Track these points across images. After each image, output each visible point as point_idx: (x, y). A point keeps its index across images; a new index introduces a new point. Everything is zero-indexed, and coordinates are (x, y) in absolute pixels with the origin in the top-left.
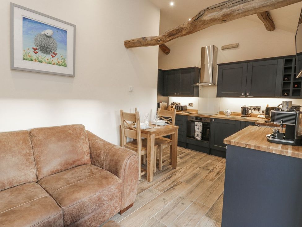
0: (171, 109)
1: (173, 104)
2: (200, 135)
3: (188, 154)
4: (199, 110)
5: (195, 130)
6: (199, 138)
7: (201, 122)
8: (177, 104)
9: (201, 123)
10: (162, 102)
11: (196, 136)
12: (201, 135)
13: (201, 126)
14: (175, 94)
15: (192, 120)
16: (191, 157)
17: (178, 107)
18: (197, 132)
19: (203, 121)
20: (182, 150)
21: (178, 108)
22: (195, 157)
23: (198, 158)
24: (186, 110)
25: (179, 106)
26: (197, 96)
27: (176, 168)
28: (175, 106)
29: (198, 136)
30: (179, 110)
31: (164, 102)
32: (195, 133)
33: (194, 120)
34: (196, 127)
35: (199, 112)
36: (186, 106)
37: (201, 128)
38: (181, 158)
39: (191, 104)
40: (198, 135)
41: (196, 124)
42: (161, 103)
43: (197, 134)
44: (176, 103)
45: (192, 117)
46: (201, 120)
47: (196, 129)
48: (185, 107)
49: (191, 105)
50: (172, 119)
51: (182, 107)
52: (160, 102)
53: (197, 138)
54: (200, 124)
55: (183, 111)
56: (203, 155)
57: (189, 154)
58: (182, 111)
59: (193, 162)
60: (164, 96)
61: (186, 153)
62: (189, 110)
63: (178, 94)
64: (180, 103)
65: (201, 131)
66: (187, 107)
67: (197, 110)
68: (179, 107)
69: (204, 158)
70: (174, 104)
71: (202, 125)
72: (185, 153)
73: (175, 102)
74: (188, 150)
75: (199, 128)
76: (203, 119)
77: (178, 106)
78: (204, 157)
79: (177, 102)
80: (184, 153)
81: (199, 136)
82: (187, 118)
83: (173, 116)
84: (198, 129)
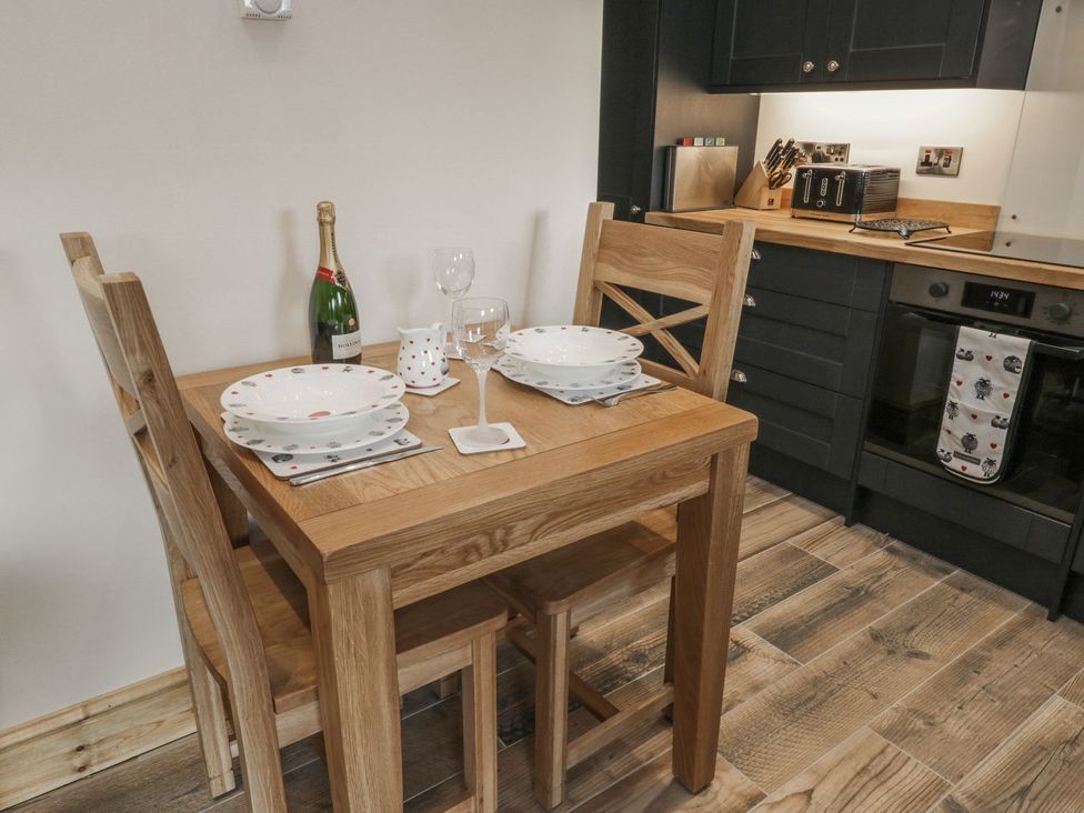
0: (767, 194)
1: (784, 154)
2: (993, 443)
3: (854, 598)
4: (1006, 212)
5: (950, 398)
6: (976, 471)
7: (1024, 332)
8: (818, 158)
9: (1020, 346)
10: (698, 141)
11: (945, 445)
12: (1001, 448)
13: (1010, 364)
14: (809, 66)
15: (930, 302)
16: (876, 637)
17: (825, 182)
18: (962, 417)
19: (1038, 319)
20: (814, 542)
21: (824, 191)
22: (918, 641)
23: (944, 649)
24: (892, 204)
25: (832, 174)
26: (1013, 75)
27: (715, 784)
28: (801, 171)
29: (974, 454)
30: (831, 207)
31: (709, 135)
32: (946, 422)
33: (952, 303)
34: (964, 375)
35: (1006, 226)
36: (894, 174)
37: (1008, 386)
38: (787, 637)
39: (941, 152)
40: (969, 442)
41: (963, 344)
42: (681, 151)
43: (960, 434)
44: (809, 147)
45: (937, 279)
46: (1026, 313)
47: (962, 391)
48: (885, 186)
49: (937, 163)
50: (703, 320)
51: (853, 177)
52: (680, 142)
53: (956, 464)
54: (1004, 347)
55: (865, 218)
56: (992, 609)
57: (870, 595)
58: (852, 218)
59: (886, 715)
60: (713, 85)
61: (844, 574)
62: (914, 204)
63: (834, 65)
64: (841, 150)
65: (1008, 415)
66: (902, 177)
67: (994, 212)
68: (833, 185)
69: (1002, 665)
70: (795, 151)
71: (1023, 357)
72: (833, 570)
73: (801, 138)
74: (862, 544)
75: (994, 383)
76: (1040, 302)
77: (820, 174)
78: (1001, 642)
79: (823, 137)
80: (824, 585)
81: (982, 451)
82: (887, 282)
83: (720, 292)
84: (981, 396)
